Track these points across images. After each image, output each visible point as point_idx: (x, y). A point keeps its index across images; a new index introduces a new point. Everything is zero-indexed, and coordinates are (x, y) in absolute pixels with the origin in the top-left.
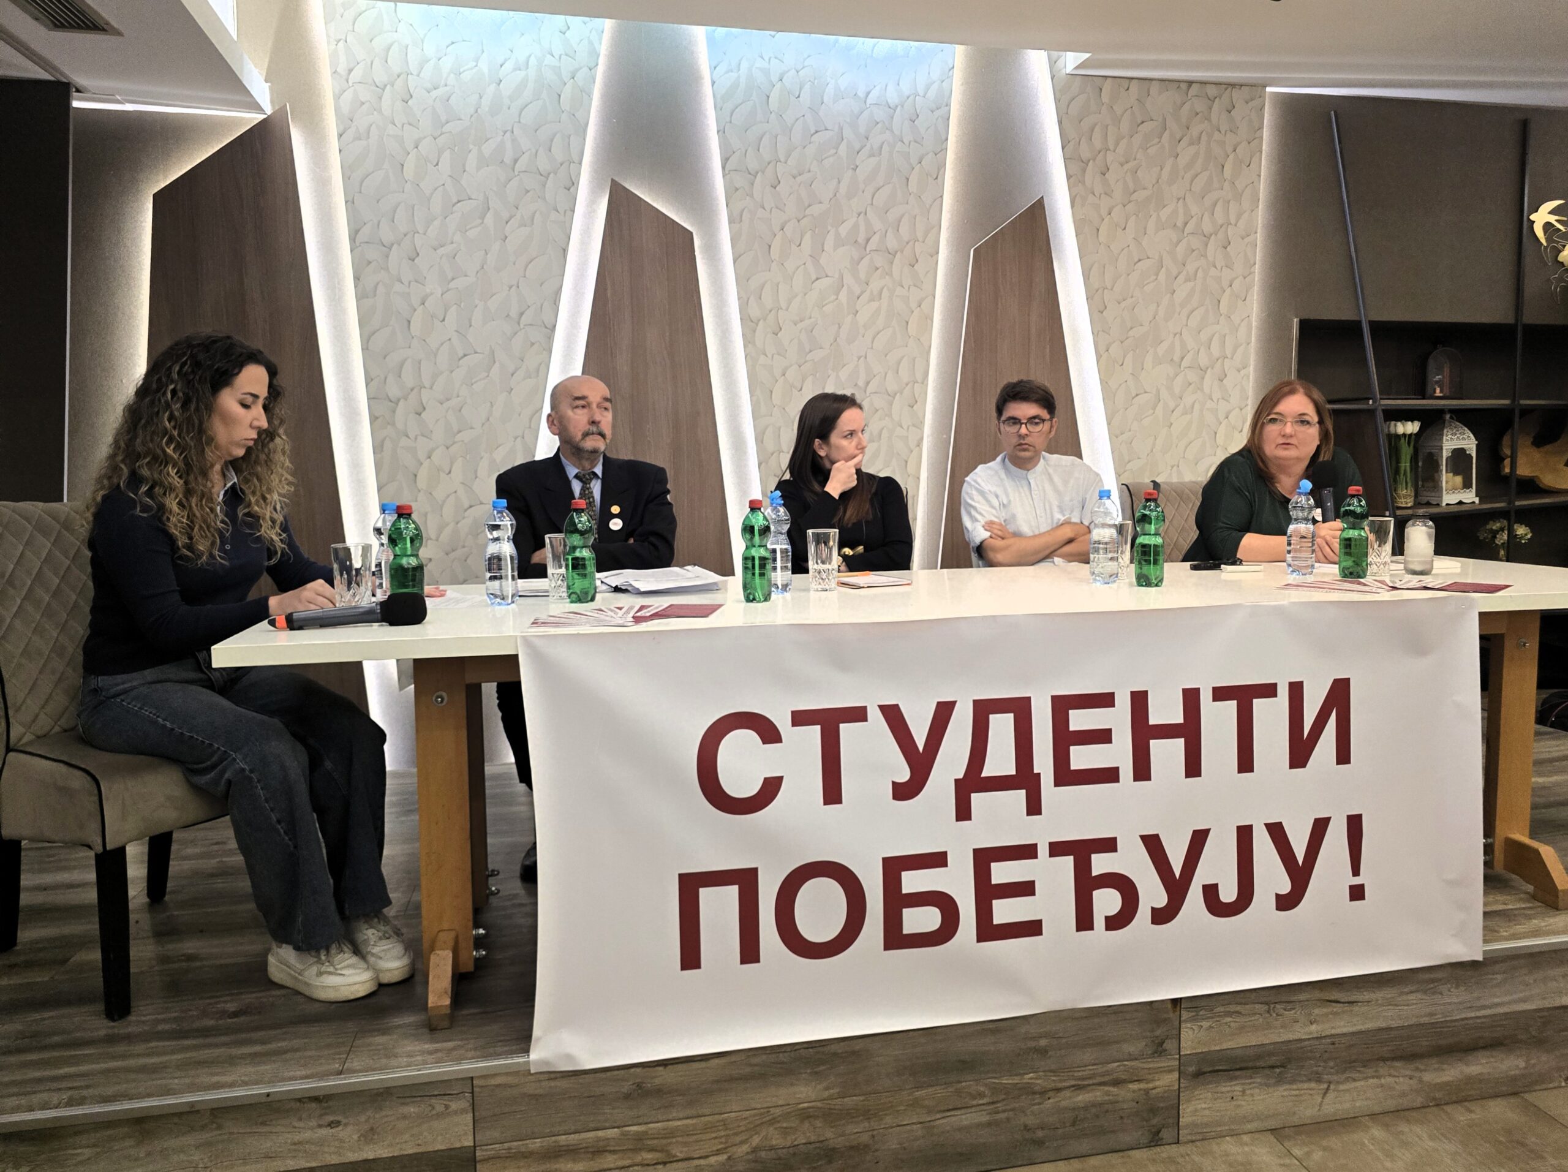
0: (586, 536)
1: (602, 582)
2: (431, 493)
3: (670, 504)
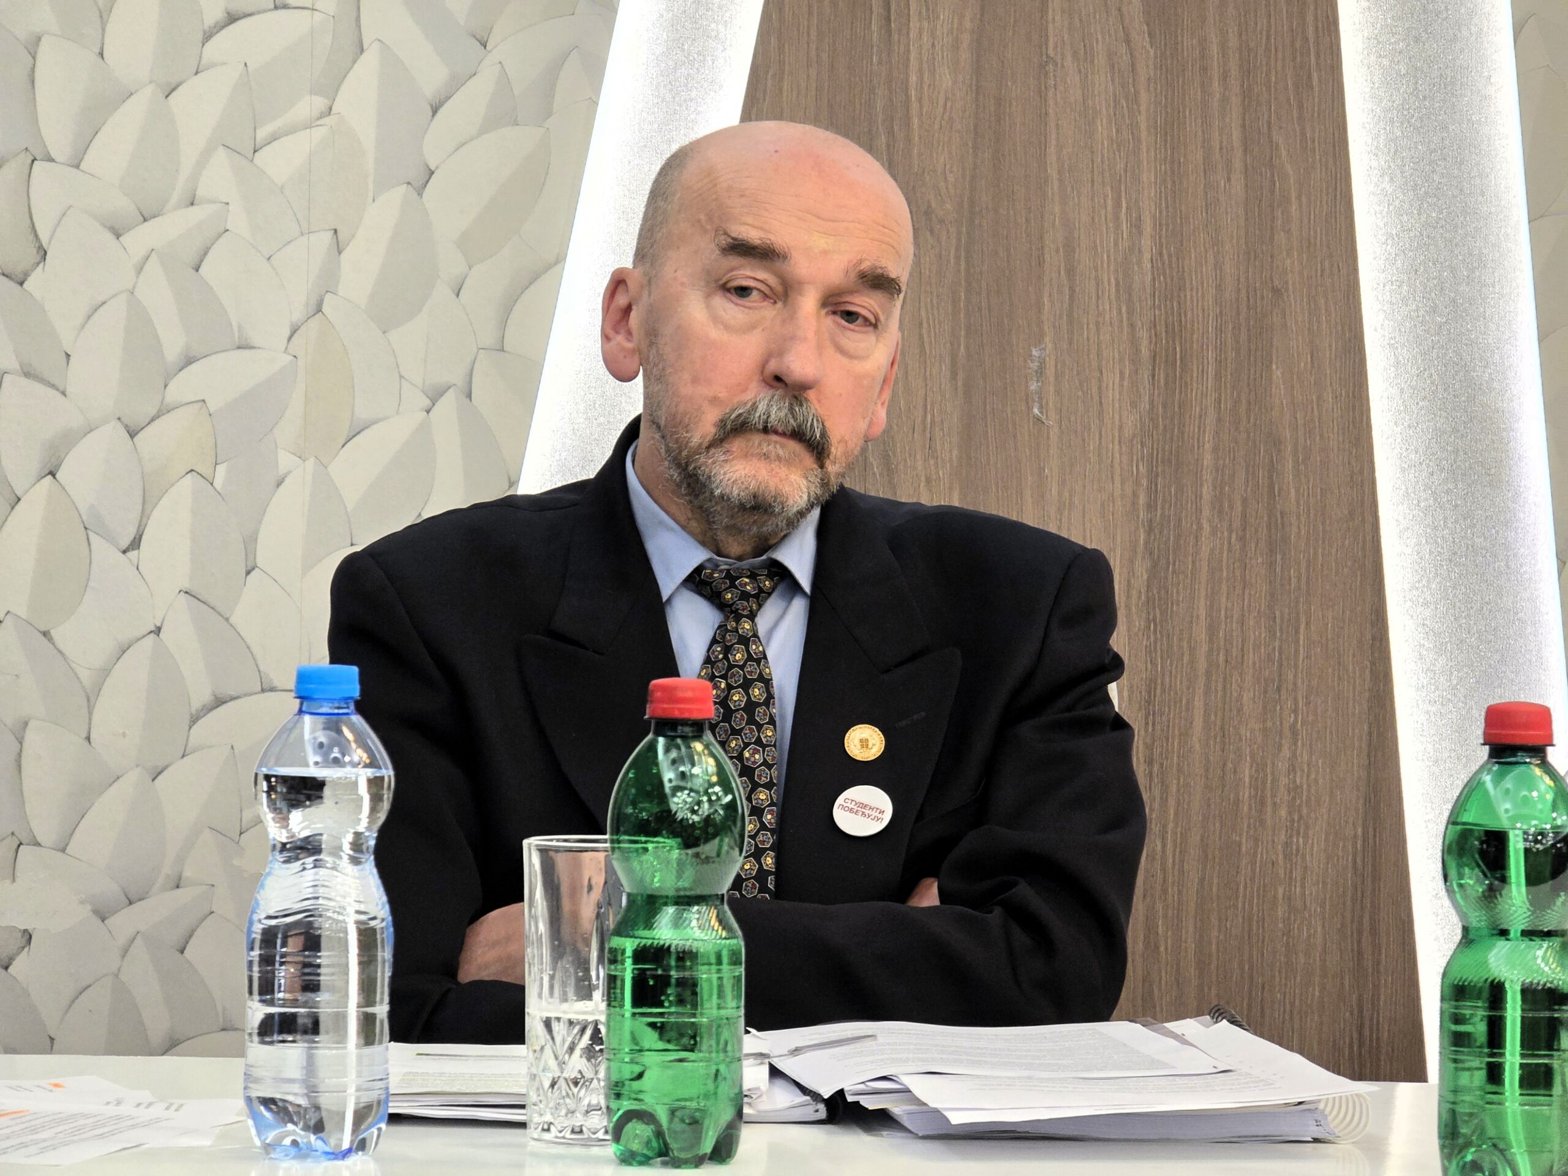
0: (708, 849)
1: (775, 1073)
2: (45, 634)
3: (1119, 724)
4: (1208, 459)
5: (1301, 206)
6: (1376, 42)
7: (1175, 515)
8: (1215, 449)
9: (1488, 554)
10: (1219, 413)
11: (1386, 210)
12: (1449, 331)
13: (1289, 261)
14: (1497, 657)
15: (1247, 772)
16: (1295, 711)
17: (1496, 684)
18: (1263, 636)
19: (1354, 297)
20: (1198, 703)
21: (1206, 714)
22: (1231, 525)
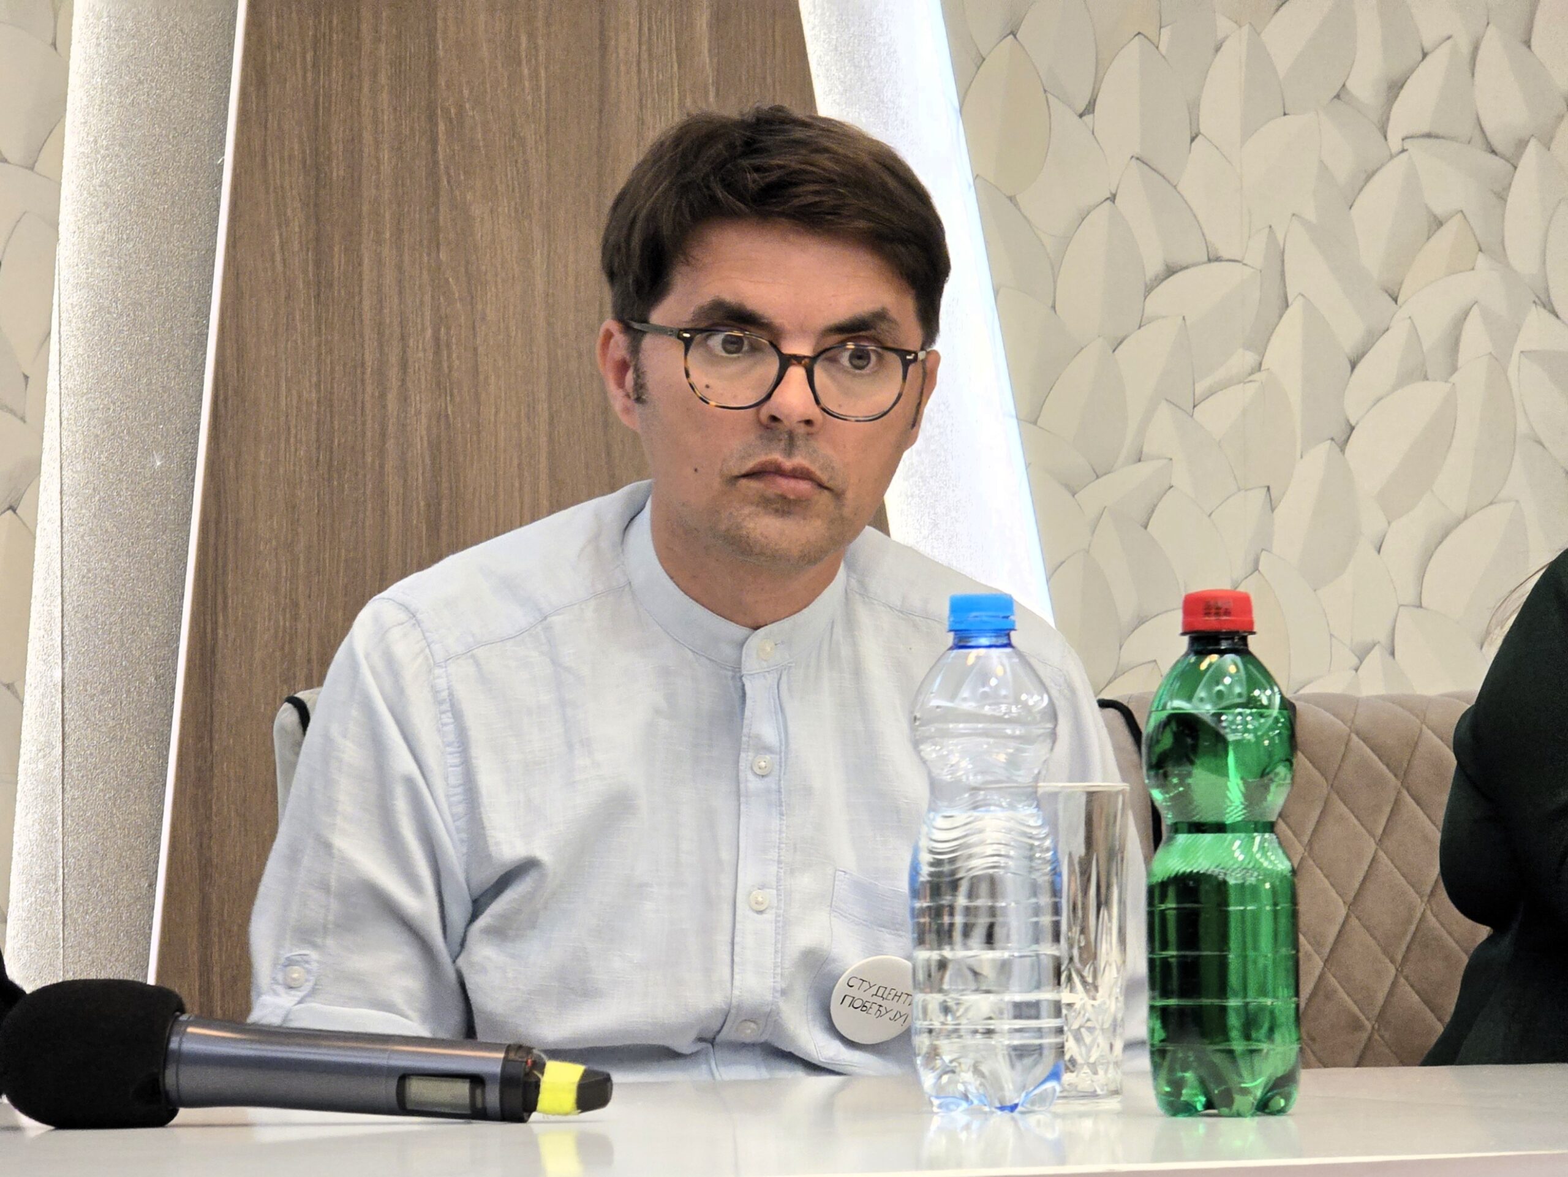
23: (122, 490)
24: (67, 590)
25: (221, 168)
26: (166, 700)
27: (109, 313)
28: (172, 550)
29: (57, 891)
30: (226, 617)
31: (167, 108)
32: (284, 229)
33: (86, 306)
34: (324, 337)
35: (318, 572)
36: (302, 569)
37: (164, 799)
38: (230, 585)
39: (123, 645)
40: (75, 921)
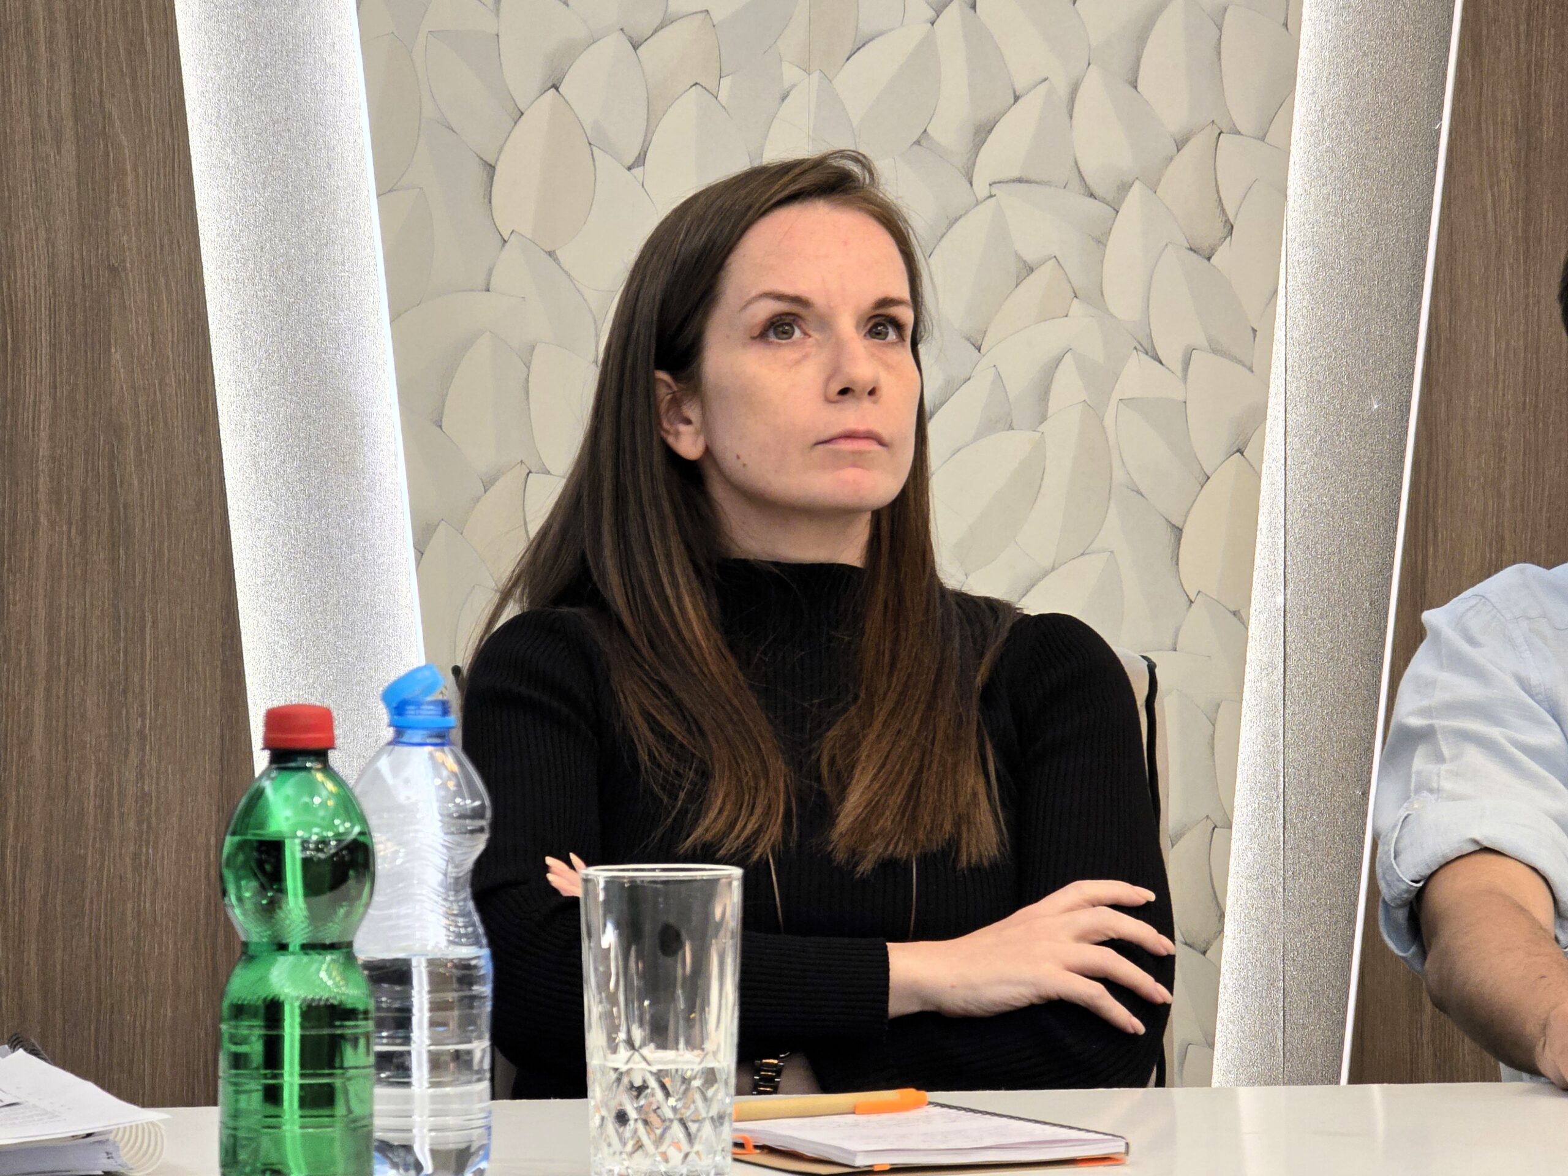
4: (44, 450)
5: (137, 177)
6: (212, 5)
7: (10, 508)
8: (52, 437)
9: (344, 545)
10: (55, 400)
11: (228, 183)
12: (298, 310)
13: (125, 238)
14: (355, 653)
15: (92, 781)
16: (142, 715)
17: (354, 681)
18: (107, 636)
19: (196, 275)
20: (39, 709)
21: (48, 717)
22: (70, 518)
23: (1341, 430)
24: (1289, 523)
25: (1438, 133)
26: (1380, 623)
27: (1333, 269)
28: (1387, 485)
29: (1278, 797)
30: (1436, 551)
31: (1389, 78)
32: (1496, 189)
33: (1311, 263)
34: (1531, 290)
35: (1523, 509)
36: (1508, 505)
37: (1377, 715)
38: (1440, 520)
39: (1340, 572)
40: (1294, 826)
